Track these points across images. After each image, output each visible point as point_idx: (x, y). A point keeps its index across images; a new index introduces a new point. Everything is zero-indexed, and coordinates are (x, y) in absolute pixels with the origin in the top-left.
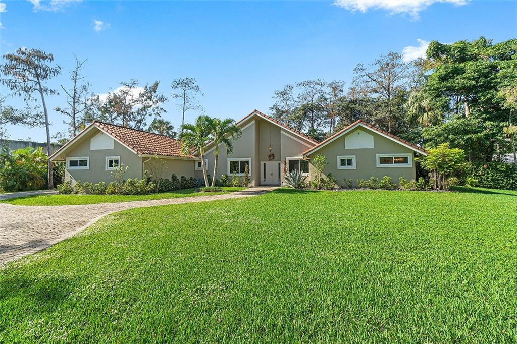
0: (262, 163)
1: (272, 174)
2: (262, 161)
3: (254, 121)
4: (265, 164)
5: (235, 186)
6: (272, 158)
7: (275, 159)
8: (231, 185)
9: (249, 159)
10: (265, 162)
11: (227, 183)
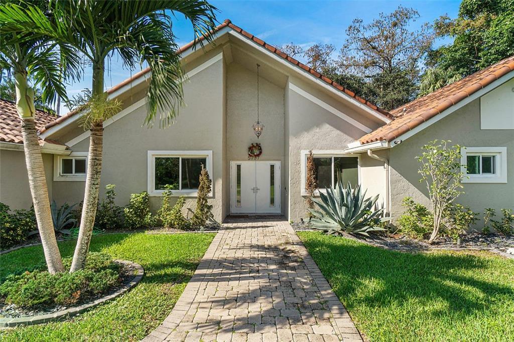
0: (233, 164)
1: (256, 190)
2: (233, 160)
3: (220, 57)
4: (239, 167)
5: (172, 226)
6: (256, 152)
7: (261, 157)
8: (159, 225)
9: (208, 154)
10: (239, 163)
11: (148, 218)
